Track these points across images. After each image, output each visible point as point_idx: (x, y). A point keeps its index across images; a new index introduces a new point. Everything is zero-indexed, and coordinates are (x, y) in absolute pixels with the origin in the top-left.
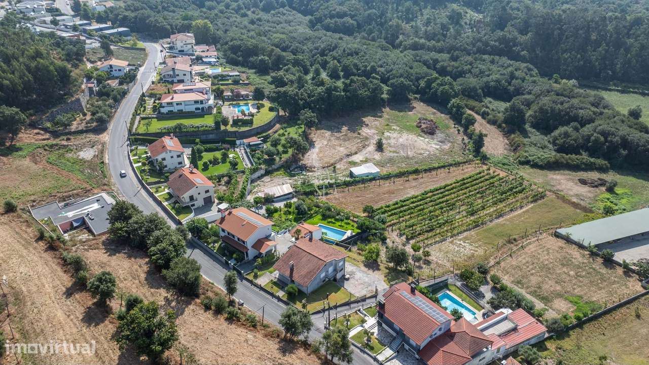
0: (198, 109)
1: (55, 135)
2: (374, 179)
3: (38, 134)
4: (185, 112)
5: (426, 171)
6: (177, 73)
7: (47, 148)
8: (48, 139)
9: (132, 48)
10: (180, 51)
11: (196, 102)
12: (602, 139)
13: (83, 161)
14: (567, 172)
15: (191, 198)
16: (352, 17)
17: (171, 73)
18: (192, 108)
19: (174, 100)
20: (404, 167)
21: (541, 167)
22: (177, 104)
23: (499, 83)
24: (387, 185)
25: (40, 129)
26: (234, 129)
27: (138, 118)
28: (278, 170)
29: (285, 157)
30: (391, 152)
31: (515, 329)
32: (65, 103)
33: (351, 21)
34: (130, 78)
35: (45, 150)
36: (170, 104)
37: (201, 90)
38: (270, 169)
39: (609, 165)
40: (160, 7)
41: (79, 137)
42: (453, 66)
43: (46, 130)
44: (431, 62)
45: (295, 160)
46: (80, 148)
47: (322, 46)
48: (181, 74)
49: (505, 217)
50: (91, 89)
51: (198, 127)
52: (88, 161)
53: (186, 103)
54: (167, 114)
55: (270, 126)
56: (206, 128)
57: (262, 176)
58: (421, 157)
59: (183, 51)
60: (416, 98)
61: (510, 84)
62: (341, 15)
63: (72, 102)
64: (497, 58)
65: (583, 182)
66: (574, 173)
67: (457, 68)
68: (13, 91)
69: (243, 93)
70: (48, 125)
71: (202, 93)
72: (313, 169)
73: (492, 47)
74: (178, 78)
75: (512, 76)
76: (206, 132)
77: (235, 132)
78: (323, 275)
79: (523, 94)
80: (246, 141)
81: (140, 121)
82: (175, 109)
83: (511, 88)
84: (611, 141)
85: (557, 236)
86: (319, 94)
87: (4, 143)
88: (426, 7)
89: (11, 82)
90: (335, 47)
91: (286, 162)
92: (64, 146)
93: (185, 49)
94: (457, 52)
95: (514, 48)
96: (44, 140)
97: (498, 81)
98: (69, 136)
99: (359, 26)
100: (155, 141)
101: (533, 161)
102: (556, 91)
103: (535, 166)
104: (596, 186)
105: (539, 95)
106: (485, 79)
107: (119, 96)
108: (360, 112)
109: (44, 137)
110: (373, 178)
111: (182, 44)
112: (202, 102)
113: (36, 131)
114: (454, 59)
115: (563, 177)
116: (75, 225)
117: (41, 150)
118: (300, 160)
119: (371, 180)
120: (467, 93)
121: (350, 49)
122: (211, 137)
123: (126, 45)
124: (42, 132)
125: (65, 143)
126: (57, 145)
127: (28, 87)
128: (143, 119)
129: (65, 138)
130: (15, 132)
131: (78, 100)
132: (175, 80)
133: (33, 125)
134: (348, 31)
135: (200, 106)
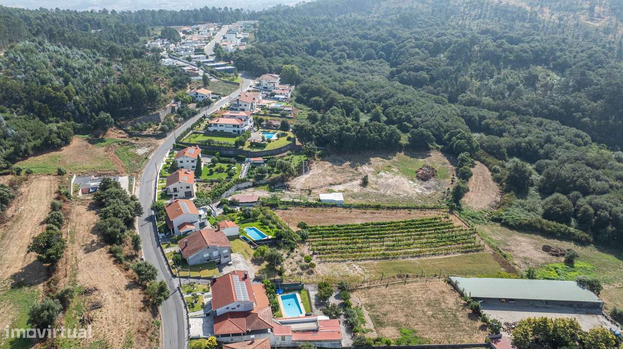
0: (234, 131)
1: (131, 135)
2: (335, 206)
3: (120, 133)
4: (225, 133)
5: (388, 208)
6: (240, 103)
7: (120, 143)
8: (125, 137)
9: (229, 82)
10: (264, 88)
11: (234, 126)
12: (591, 211)
13: (136, 155)
14: (539, 237)
15: (175, 190)
16: (428, 71)
17: (236, 103)
18: (230, 130)
19: (218, 122)
20: (373, 202)
21: (511, 227)
22: (220, 126)
23: (530, 145)
24: (342, 212)
25: (124, 130)
26: (249, 149)
27: (191, 132)
28: (264, 185)
29: (274, 176)
30: (372, 188)
31: (315, 331)
32: (148, 115)
33: (426, 76)
34: (207, 103)
35: (119, 144)
36: (216, 125)
37: (240, 117)
38: (258, 183)
39: (591, 239)
40: (273, 53)
41: (145, 139)
42: (497, 124)
43: (126, 131)
44: (477, 118)
45: (283, 180)
46: (140, 146)
47: (381, 94)
48: (243, 104)
49: (422, 258)
50: (173, 108)
51: (221, 144)
52: (139, 156)
53: (227, 126)
54: (213, 132)
55: (279, 151)
56: (228, 146)
57: (249, 187)
58: (396, 197)
59: (267, 88)
60: (437, 148)
61: (542, 147)
62: (417, 69)
63: (153, 115)
64: (545, 121)
65: (546, 249)
66: (546, 239)
67: (499, 126)
68: (115, 103)
69: (275, 123)
70: (129, 128)
71: (241, 119)
72: (293, 190)
73: (550, 111)
74: (240, 107)
75: (548, 140)
76: (227, 149)
77: (248, 152)
78: (206, 255)
79: (551, 159)
80: (252, 159)
81: (191, 134)
82: (219, 129)
83: (542, 151)
84: (600, 215)
85: (450, 282)
86: (332, 131)
87: (99, 136)
88: (505, 68)
89: (114, 98)
90: (393, 96)
91: (274, 180)
92: (132, 143)
93: (269, 86)
94: (507, 111)
95: (575, 114)
96: (122, 137)
97: (530, 143)
98: (138, 138)
99: (433, 80)
100: (185, 148)
101: (505, 220)
102: (587, 160)
103: (506, 224)
104: (557, 255)
105: (565, 162)
106: (518, 140)
107: (187, 115)
108: (372, 153)
109: (124, 136)
110: (333, 205)
111: (266, 83)
112: (238, 127)
113: (120, 131)
114: (500, 118)
115: (527, 240)
116: (91, 191)
117: (116, 144)
118: (288, 180)
119: (333, 206)
120: (489, 150)
121: (402, 99)
122: (231, 152)
123: (227, 79)
124: (124, 132)
125: (133, 141)
126: (127, 142)
127: (124, 101)
128: (194, 133)
129: (135, 138)
130: (105, 130)
131: (159, 114)
132: (238, 108)
133: (120, 127)
134: (418, 84)
135: (236, 129)
